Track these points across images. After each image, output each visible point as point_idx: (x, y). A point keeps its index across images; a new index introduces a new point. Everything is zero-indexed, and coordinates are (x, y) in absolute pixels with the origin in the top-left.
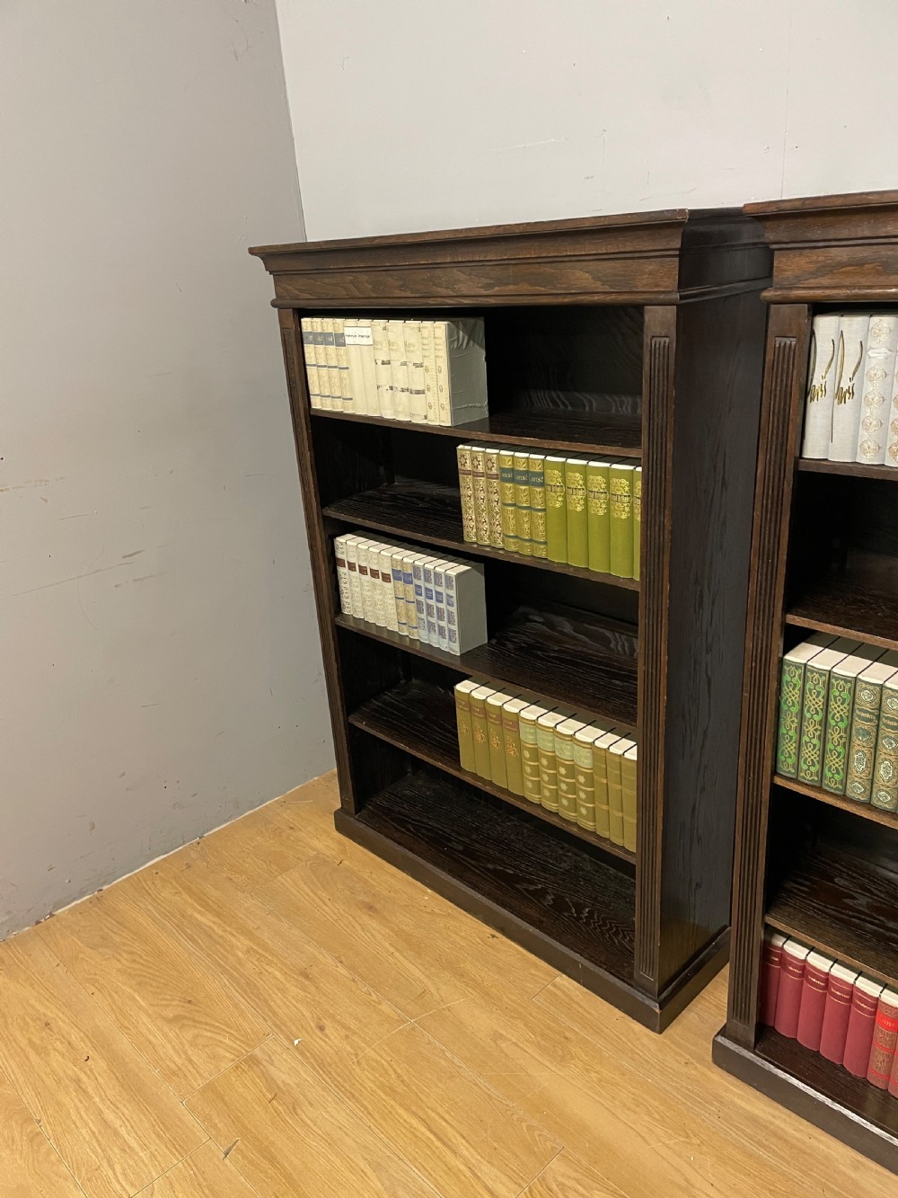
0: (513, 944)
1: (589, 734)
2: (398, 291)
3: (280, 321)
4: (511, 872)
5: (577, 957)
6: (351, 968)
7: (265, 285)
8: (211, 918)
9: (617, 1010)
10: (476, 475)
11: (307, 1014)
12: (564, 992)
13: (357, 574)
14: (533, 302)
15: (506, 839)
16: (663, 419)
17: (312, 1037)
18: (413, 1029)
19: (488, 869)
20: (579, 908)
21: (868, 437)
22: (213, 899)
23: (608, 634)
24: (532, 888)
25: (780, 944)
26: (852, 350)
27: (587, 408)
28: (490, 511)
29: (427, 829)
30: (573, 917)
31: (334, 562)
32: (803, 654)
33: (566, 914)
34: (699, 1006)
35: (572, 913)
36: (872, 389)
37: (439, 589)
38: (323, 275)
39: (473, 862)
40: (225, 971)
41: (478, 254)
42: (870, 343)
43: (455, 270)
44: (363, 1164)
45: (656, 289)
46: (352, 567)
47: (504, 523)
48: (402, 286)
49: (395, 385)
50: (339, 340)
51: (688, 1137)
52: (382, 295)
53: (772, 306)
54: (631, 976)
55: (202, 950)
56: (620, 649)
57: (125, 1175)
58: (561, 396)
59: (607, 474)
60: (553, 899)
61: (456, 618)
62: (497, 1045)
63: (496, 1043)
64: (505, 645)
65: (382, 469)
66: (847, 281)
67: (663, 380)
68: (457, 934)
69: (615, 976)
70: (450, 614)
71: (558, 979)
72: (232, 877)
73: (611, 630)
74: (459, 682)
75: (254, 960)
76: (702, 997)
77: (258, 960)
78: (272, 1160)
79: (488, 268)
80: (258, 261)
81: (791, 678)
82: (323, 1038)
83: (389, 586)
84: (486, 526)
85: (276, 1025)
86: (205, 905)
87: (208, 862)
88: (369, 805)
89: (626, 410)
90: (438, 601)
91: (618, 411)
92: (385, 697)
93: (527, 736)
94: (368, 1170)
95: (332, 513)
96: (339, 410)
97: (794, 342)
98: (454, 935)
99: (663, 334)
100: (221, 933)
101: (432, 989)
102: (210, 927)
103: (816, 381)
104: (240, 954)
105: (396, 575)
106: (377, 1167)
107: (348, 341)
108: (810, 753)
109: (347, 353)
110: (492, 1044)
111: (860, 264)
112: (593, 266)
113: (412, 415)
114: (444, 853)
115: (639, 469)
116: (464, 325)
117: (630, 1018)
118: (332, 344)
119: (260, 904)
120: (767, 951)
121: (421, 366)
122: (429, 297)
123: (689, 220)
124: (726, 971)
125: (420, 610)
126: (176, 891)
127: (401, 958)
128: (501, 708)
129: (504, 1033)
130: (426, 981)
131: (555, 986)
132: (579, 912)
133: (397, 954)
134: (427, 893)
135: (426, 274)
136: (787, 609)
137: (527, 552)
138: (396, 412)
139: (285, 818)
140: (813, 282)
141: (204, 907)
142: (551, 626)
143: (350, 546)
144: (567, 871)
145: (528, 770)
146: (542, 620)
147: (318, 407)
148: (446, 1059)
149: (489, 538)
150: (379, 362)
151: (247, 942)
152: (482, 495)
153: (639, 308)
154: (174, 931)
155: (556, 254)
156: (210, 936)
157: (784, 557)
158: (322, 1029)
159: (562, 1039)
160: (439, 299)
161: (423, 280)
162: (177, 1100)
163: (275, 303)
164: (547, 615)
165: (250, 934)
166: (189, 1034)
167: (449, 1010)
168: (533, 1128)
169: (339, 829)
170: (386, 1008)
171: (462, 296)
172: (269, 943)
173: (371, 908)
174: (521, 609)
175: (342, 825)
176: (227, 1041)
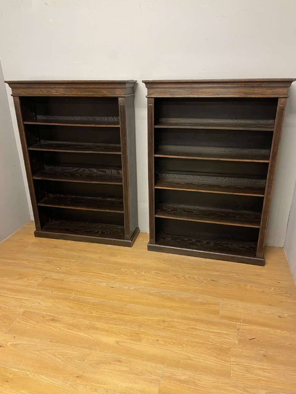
5: (111, 239)
6: (59, 257)
16: (124, 119)
18: (81, 262)
23: (106, 170)
24: (95, 232)
27: (97, 120)
29: (63, 229)
33: (105, 234)
38: (30, 89)
40: (25, 267)
41: (79, 86)
44: (85, 282)
45: (120, 94)
48: (56, 92)
54: (124, 239)
55: (15, 266)
56: (109, 173)
57: (30, 303)
58: (90, 118)
60: (101, 232)
66: (160, 94)
67: (123, 111)
68: (81, 246)
69: (121, 239)
71: (108, 246)
73: (106, 169)
75: (32, 264)
80: (7, 84)
85: (48, 271)
94: (87, 283)
97: (152, 104)
99: (123, 103)
104: (27, 264)
111: (162, 91)
112: (107, 89)
117: (125, 247)
129: (101, 256)
130: (79, 254)
132: (108, 233)
133: (68, 252)
139: (17, 238)
140: (155, 94)
142: (91, 171)
146: (88, 170)
148: (91, 263)
153: (117, 98)
159: (114, 254)
161: (63, 91)
162: (32, 289)
163: (12, 95)
164: (90, 169)
165: (27, 260)
166: (26, 279)
167: (87, 257)
168: (116, 266)
169: (35, 236)
170: (72, 261)
171: (74, 95)
172: (34, 260)
173: (56, 247)
174: (82, 169)
175: (37, 235)
176: (37, 277)
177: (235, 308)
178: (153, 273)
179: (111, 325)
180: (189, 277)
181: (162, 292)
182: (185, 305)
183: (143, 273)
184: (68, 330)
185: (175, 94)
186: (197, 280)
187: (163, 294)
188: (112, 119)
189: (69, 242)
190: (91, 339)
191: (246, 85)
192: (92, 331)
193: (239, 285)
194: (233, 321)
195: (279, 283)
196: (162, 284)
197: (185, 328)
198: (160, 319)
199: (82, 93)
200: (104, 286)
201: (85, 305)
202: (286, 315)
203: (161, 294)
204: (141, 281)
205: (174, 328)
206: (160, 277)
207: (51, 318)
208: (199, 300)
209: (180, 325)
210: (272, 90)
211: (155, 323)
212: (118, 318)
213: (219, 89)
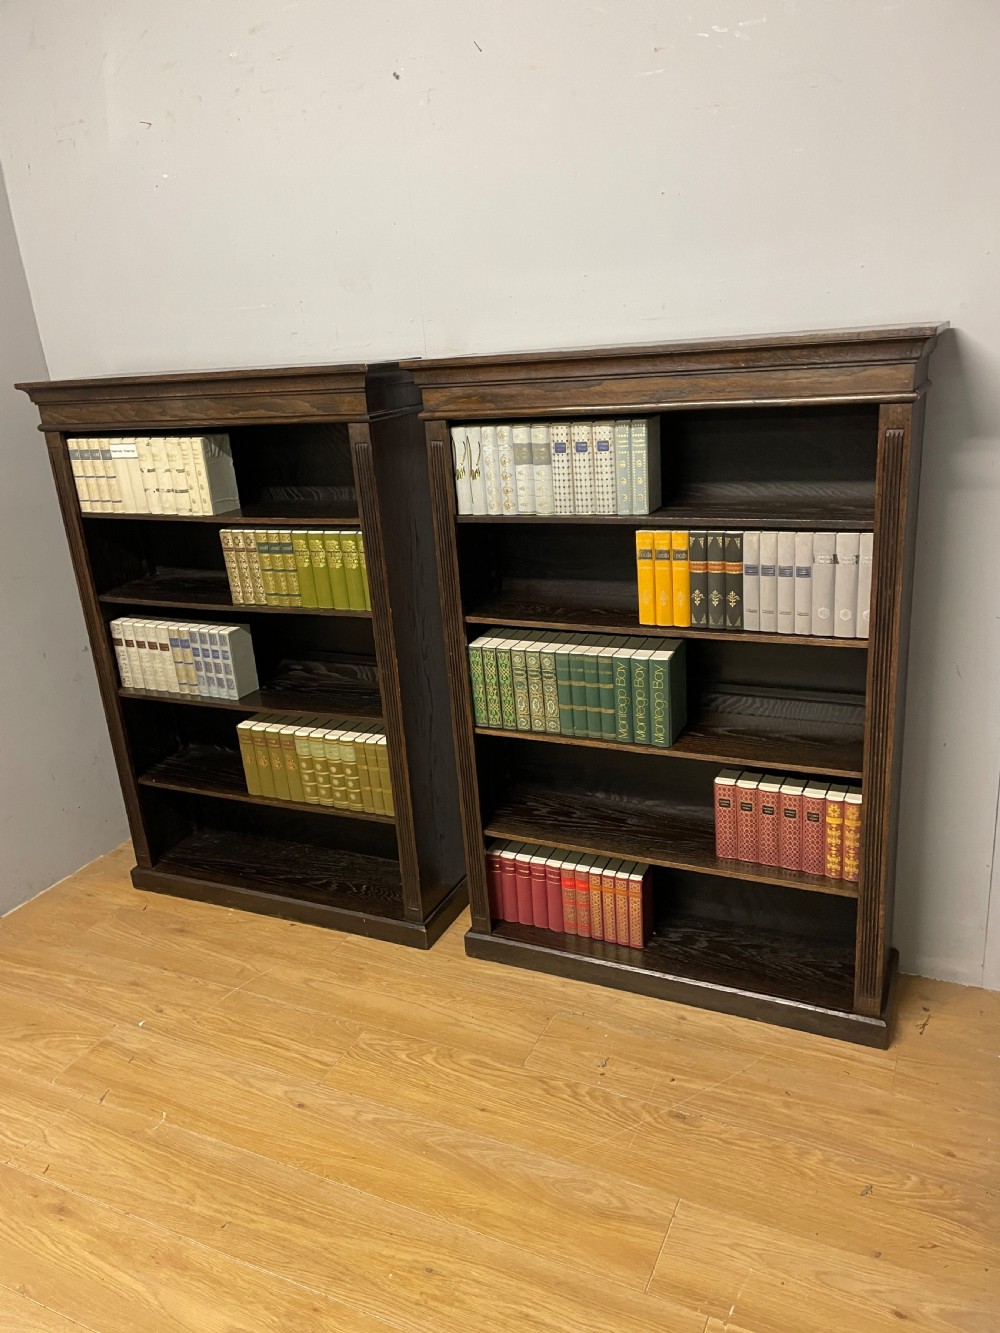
0: (309, 926)
1: (349, 736)
3: (48, 442)
4: (300, 877)
5: (360, 915)
6: (175, 971)
7: (32, 413)
8: (33, 970)
10: (238, 551)
11: (146, 1007)
12: (354, 945)
13: (134, 649)
16: (371, 499)
17: (153, 1018)
18: (238, 993)
19: (280, 879)
20: (358, 887)
21: (493, 499)
23: (355, 668)
24: (319, 882)
25: (498, 854)
26: (474, 447)
28: (253, 576)
29: (221, 865)
30: (354, 893)
31: (112, 643)
32: (480, 643)
33: (348, 892)
35: (353, 891)
36: (490, 470)
37: (215, 648)
38: (89, 405)
39: (267, 877)
40: (59, 999)
41: (224, 390)
42: (484, 443)
43: (205, 401)
44: (218, 1075)
45: (354, 413)
46: (129, 644)
47: (266, 584)
48: (162, 412)
49: (161, 488)
50: (106, 455)
51: (454, 997)
53: (426, 423)
54: (403, 916)
55: (31, 991)
56: (365, 677)
57: (17, 1135)
58: (293, 490)
59: (338, 538)
60: (337, 886)
61: (232, 668)
62: (308, 985)
65: (144, 563)
66: (465, 407)
67: (367, 471)
68: (262, 930)
69: (390, 918)
70: (226, 666)
71: (346, 937)
72: (42, 939)
73: (357, 664)
74: (241, 722)
75: (84, 986)
77: (88, 985)
78: (143, 1093)
79: (233, 399)
80: (24, 395)
81: (475, 658)
82: (164, 1016)
83: (167, 654)
84: (250, 590)
85: (120, 1019)
88: (167, 853)
89: (346, 497)
90: (214, 657)
91: (339, 498)
92: (167, 760)
93: (302, 750)
94: (224, 1077)
95: (108, 599)
96: (110, 511)
97: (441, 443)
98: (260, 932)
99: (363, 441)
100: (46, 976)
101: (249, 967)
102: (33, 975)
103: (459, 467)
104: (70, 986)
105: (173, 643)
106: (230, 1074)
107: (114, 455)
108: (494, 707)
109: (114, 465)
110: (304, 985)
111: (469, 396)
112: (309, 398)
113: (178, 510)
115: (360, 533)
116: (215, 440)
118: (98, 458)
119: (77, 951)
120: (490, 863)
121: (183, 471)
122: (186, 421)
123: (368, 370)
124: (468, 910)
125: (198, 669)
127: (217, 955)
128: (278, 733)
129: (312, 977)
130: (242, 963)
131: (347, 942)
132: (359, 889)
133: (213, 953)
135: (181, 404)
136: (466, 613)
137: (286, 603)
138: (163, 508)
139: (80, 890)
140: (446, 408)
141: (23, 964)
142: (307, 670)
143: (125, 627)
145: (306, 777)
146: (301, 668)
147: (89, 511)
148: (269, 1002)
149: (254, 599)
150: (145, 471)
151: (73, 977)
152: (245, 565)
153: (344, 425)
155: (283, 391)
156: (36, 981)
157: (458, 579)
158: (161, 1011)
161: (181, 407)
162: (45, 1082)
163: (43, 427)
164: (306, 663)
165: (74, 972)
166: (41, 1043)
167: (266, 975)
168: (344, 1022)
169: (137, 885)
170: (213, 986)
171: (214, 419)
172: (95, 973)
173: (182, 931)
174: (283, 663)
175: (140, 881)
176: (78, 1038)
177: (727, 1250)
178: (465, 1063)
179: (238, 1261)
180: (590, 1094)
181: (468, 1146)
182: (532, 1211)
183: (429, 1058)
184: (91, 1258)
185: (511, 404)
186: (619, 1107)
187: (470, 1153)
189: (231, 913)
190: (149, 1304)
191: (752, 361)
192: (164, 1274)
193: (778, 1147)
194: (696, 1309)
195: (953, 1156)
196: (480, 1113)
197: (497, 1314)
198: (417, 1261)
199: (237, 411)
200: (277, 1097)
201: (184, 1164)
202: (929, 1308)
203: (459, 1155)
204: (407, 1092)
205: (456, 1307)
206: (485, 1080)
207: (55, 1201)
208: (597, 1197)
209: (483, 1297)
210: (853, 377)
211: (395, 1274)
212: (273, 1232)
213: (659, 380)
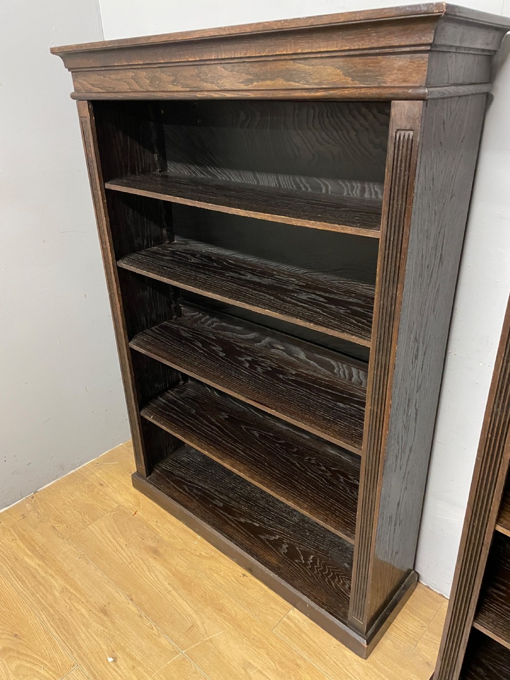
0: (258, 582)
2: (170, 86)
3: (79, 111)
4: (257, 525)
5: (305, 598)
6: (139, 605)
7: (67, 80)
8: (37, 561)
9: (334, 639)
11: (104, 647)
12: (295, 624)
14: (288, 95)
15: (253, 497)
16: (402, 205)
17: (106, 667)
18: (184, 659)
19: (240, 523)
20: (306, 555)
22: (40, 545)
23: (333, 362)
24: (272, 538)
27: (324, 191)
29: (197, 489)
30: (301, 563)
33: (296, 561)
34: (393, 634)
35: (301, 560)
38: (110, 72)
39: (230, 517)
40: (44, 609)
43: (219, 67)
45: (404, 85)
48: (174, 81)
52: (158, 90)
55: (28, 589)
56: (342, 374)
58: (303, 180)
60: (287, 548)
62: (247, 673)
63: (245, 671)
64: (255, 369)
65: (164, 232)
67: (405, 171)
68: (218, 574)
69: (333, 616)
71: (291, 612)
72: (56, 526)
73: (334, 359)
75: (66, 599)
76: (394, 626)
77: (69, 599)
79: (248, 65)
80: (58, 60)
82: (116, 668)
85: (80, 657)
86: (33, 549)
87: (38, 513)
88: (157, 469)
91: (349, 194)
92: (168, 394)
95: (124, 265)
98: (216, 575)
99: (408, 127)
100: (44, 574)
101: (199, 623)
102: (35, 569)
104: (57, 594)
110: (243, 672)
114: (208, 508)
117: (344, 646)
119: (74, 549)
122: (197, 91)
123: (446, 14)
126: (13, 538)
127: (176, 595)
129: (251, 661)
130: (194, 616)
131: (289, 618)
132: (306, 559)
133: (173, 592)
134: (196, 539)
135: (193, 71)
139: (97, 477)
141: (32, 551)
142: (290, 353)
144: (297, 524)
151: (62, 582)
153: (387, 103)
154: (9, 572)
155: (310, 51)
156: (35, 577)
159: (295, 666)
160: (205, 93)
161: (192, 75)
163: (75, 95)
164: (288, 345)
165: (65, 576)
166: (13, 664)
169: (134, 486)
171: (225, 90)
172: (79, 583)
174: (268, 339)
188: (376, 193)
